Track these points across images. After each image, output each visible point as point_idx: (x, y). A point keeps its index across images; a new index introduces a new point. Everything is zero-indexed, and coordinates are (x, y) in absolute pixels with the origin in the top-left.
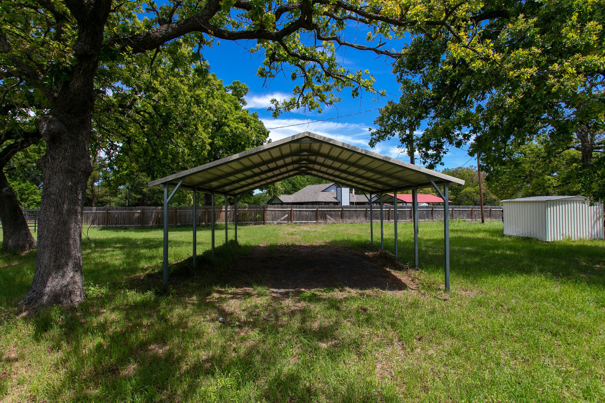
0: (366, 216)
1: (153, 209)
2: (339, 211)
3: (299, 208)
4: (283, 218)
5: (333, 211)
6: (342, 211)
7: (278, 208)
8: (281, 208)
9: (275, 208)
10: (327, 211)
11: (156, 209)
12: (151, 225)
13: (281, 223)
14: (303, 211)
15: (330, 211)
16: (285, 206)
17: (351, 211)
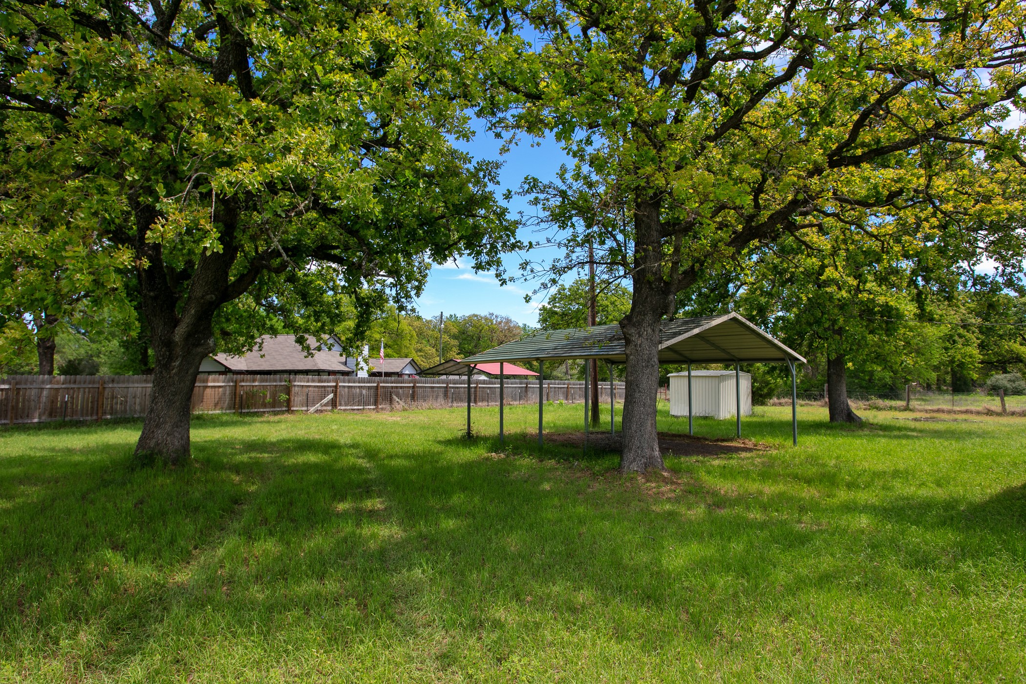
0: (446, 396)
1: (43, 382)
2: (409, 387)
3: (349, 382)
4: (325, 401)
5: (401, 387)
6: (413, 387)
7: (313, 381)
8: (320, 381)
9: (308, 381)
10: (392, 387)
11: (51, 383)
12: (36, 420)
13: (321, 411)
14: (355, 387)
15: (397, 387)
16: (325, 377)
17: (426, 387)
